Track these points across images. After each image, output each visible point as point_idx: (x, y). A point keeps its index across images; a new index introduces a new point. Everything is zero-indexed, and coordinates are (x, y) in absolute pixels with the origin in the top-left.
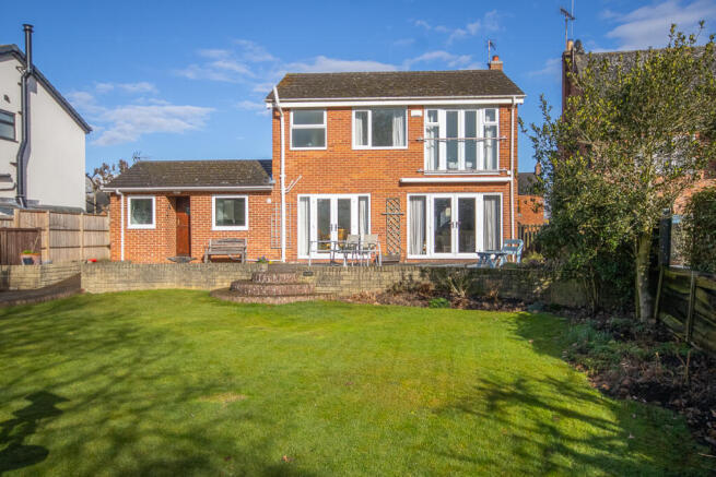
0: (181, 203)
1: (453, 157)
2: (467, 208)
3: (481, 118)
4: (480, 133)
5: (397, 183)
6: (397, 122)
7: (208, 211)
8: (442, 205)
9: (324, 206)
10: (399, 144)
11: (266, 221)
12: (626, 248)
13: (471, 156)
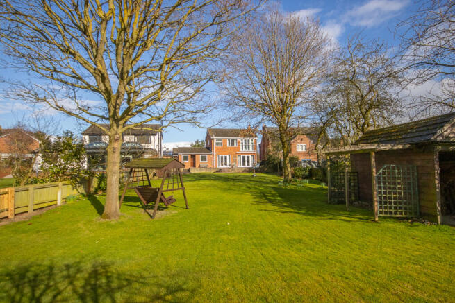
0: (193, 157)
1: (245, 148)
2: (248, 157)
3: (251, 141)
4: (250, 144)
5: (235, 153)
6: (235, 141)
7: (198, 158)
8: (244, 157)
9: (222, 157)
10: (235, 146)
11: (211, 160)
12: (277, 164)
13: (249, 148)
